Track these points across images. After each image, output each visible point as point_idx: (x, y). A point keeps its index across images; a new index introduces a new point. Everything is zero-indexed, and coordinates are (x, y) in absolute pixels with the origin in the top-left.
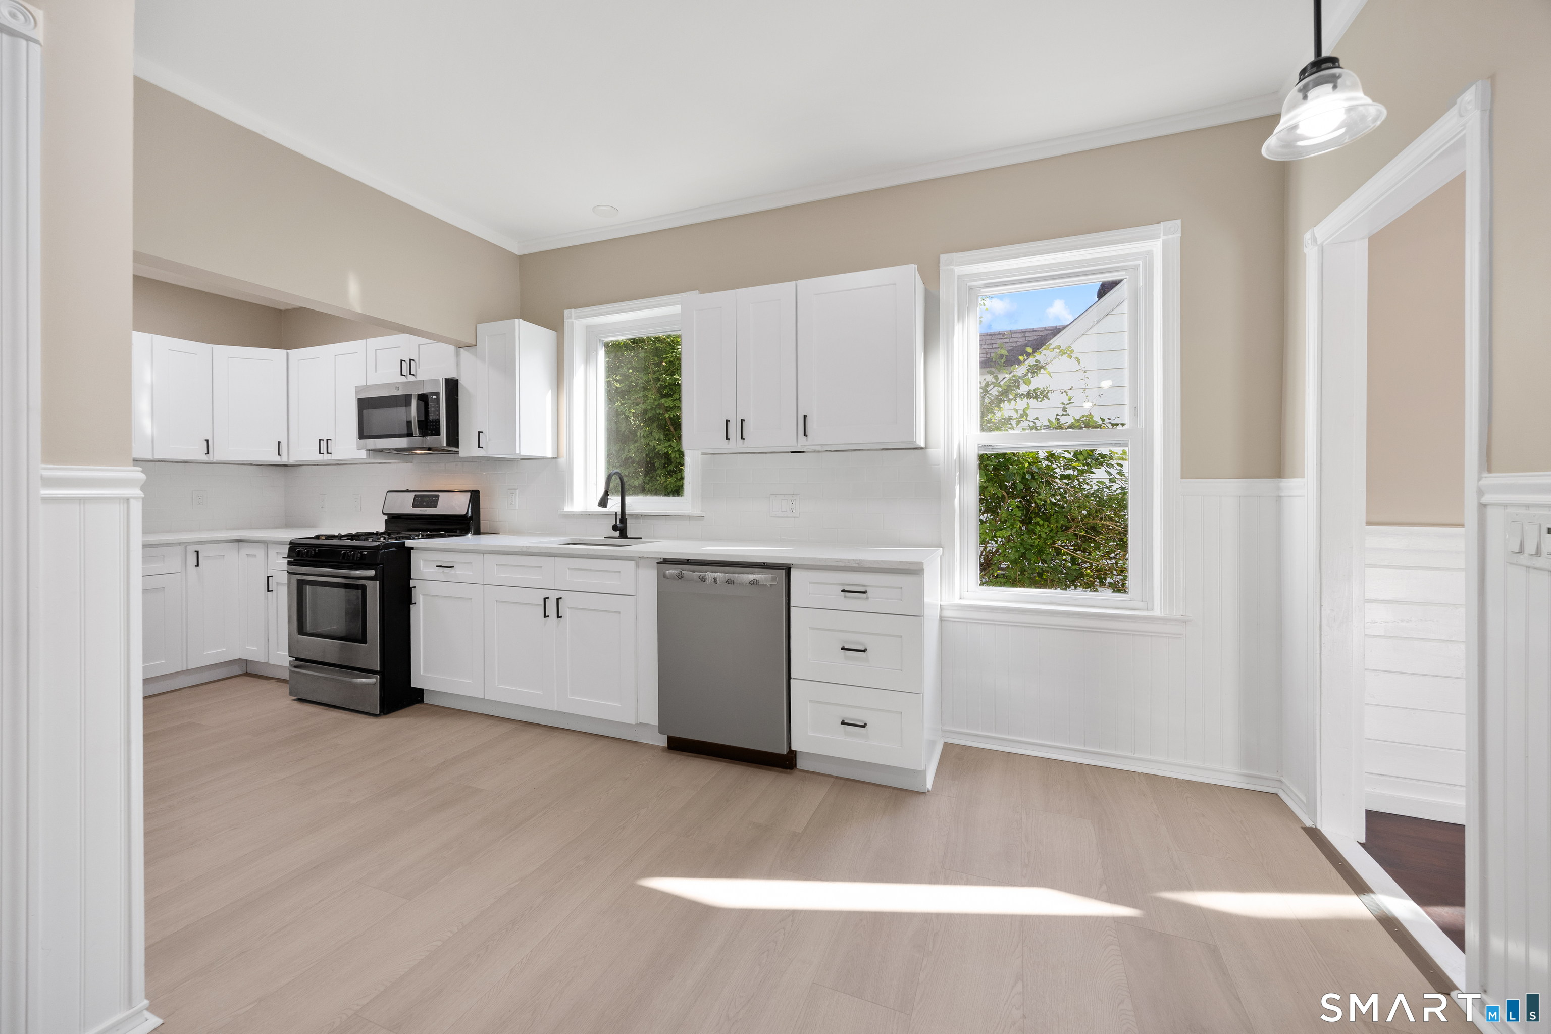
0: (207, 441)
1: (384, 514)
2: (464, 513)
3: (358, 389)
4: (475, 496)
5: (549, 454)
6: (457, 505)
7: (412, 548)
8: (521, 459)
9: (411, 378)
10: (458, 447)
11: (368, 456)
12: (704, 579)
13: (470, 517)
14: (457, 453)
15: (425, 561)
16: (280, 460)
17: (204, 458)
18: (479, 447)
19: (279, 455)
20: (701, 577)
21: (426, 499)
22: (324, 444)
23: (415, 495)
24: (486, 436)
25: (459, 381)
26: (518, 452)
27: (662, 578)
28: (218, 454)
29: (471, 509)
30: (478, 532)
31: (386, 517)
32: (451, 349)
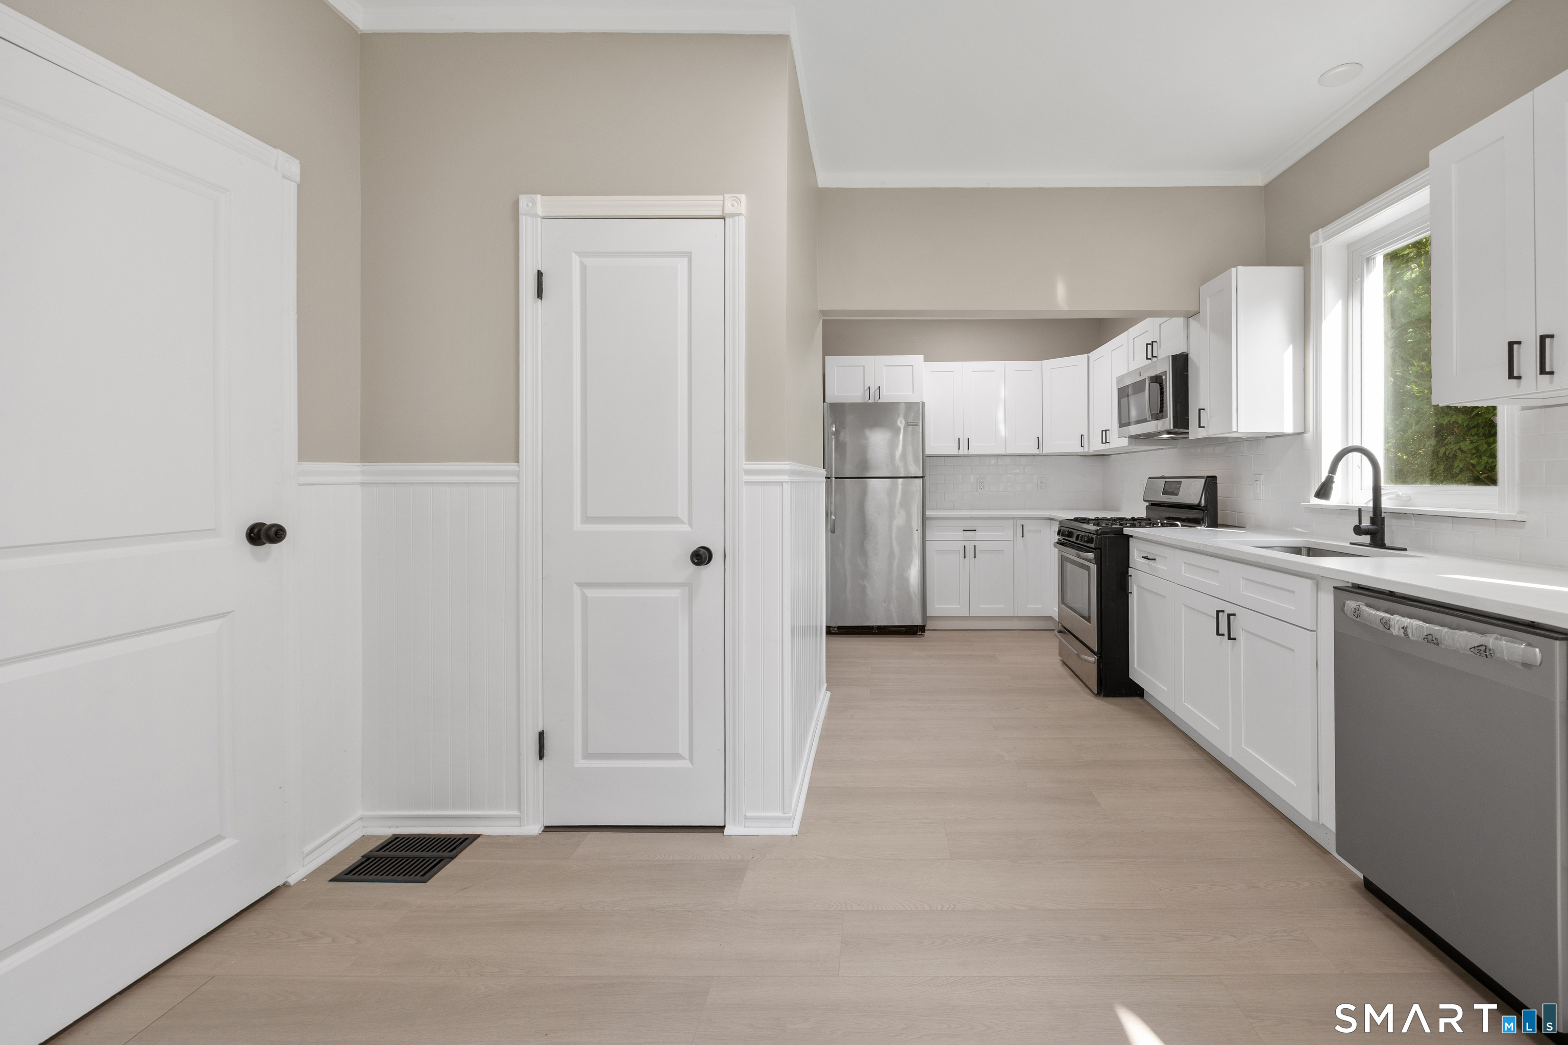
0: (1038, 438)
1: (1145, 501)
2: (1197, 502)
3: (1120, 379)
4: (1211, 483)
5: (1289, 428)
6: (1192, 493)
7: (1132, 536)
8: (1266, 438)
9: (1154, 359)
10: (1188, 429)
11: (1130, 443)
12: (1386, 625)
13: (1204, 507)
14: (1188, 433)
15: (1139, 550)
16: (1083, 451)
17: (1036, 452)
18: (1200, 427)
19: (1081, 446)
20: (1384, 621)
21: (1171, 486)
22: (1104, 433)
23: (1165, 482)
24: (1207, 414)
25: (1189, 355)
26: (1234, 429)
27: (1339, 609)
28: (1047, 449)
29: (1205, 498)
30: (1214, 524)
31: (1147, 504)
32: (1180, 321)
